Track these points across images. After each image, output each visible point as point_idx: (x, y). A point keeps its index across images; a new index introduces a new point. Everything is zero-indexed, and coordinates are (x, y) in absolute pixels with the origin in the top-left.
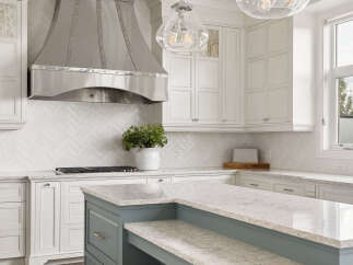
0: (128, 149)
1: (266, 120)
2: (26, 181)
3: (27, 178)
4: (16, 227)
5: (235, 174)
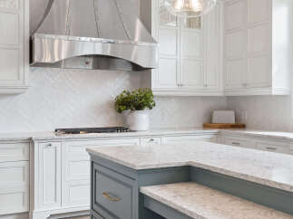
1: (245, 85)
2: (30, 141)
3: (30, 139)
4: (21, 185)
5: (216, 134)
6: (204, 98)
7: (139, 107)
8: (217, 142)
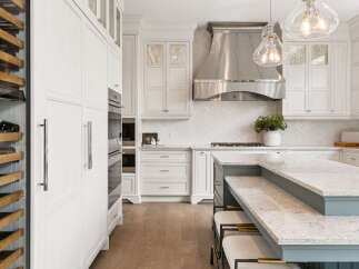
0: (258, 132)
3: (190, 148)
6: (335, 121)
7: (273, 128)
8: (339, 161)
